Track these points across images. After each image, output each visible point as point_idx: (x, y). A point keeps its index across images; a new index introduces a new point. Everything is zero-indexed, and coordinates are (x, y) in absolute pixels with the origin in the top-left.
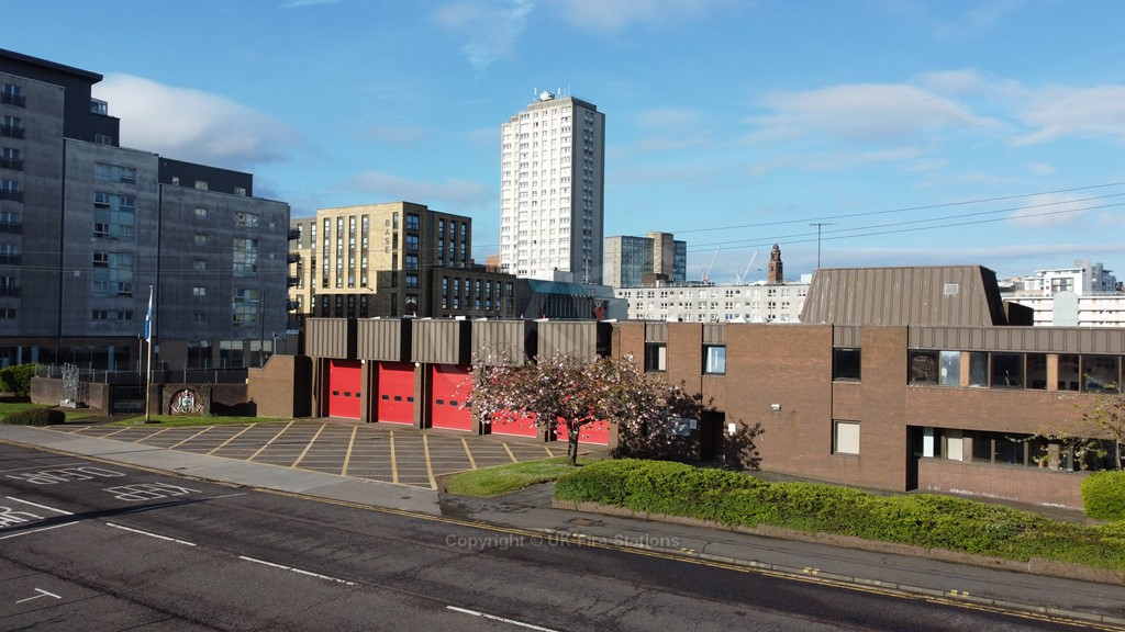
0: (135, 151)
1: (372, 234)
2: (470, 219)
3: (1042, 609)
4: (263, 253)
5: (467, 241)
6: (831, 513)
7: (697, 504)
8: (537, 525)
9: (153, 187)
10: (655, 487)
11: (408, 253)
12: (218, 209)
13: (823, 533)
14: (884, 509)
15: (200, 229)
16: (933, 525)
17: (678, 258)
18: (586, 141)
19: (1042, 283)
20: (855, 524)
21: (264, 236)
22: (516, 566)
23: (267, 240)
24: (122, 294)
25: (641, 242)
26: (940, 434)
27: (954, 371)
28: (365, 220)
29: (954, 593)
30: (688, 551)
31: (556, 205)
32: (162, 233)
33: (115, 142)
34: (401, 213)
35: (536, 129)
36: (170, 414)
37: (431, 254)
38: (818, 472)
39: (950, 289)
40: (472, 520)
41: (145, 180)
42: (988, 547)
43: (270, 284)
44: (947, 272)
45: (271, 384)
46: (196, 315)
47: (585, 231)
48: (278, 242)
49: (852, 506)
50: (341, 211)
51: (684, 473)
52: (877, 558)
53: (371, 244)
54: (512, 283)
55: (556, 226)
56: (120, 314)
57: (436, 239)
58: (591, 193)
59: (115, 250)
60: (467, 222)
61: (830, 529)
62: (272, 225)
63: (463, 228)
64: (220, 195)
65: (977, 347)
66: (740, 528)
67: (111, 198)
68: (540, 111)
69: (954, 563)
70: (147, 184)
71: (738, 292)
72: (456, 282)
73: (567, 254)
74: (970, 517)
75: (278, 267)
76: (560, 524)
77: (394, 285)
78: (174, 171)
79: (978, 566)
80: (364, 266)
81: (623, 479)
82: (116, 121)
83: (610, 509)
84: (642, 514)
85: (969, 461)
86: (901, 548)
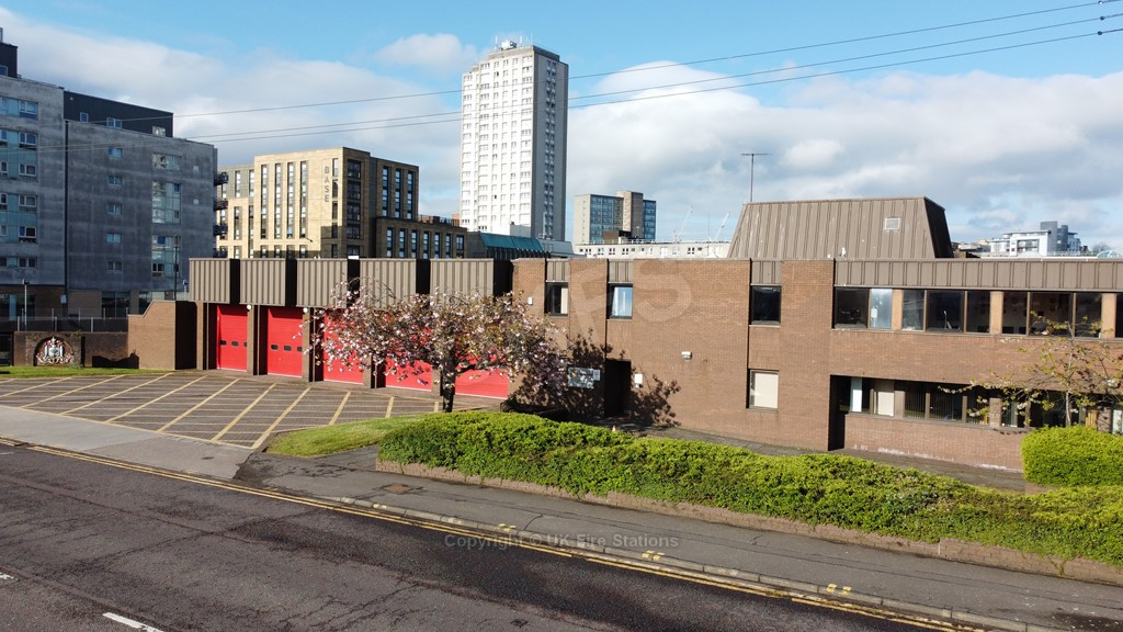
0: (37, 83)
1: (311, 182)
2: (417, 168)
3: (945, 614)
4: (188, 199)
5: (414, 191)
6: (697, 478)
7: (539, 466)
8: (339, 493)
9: (58, 123)
10: (491, 445)
11: (351, 201)
12: (133, 149)
13: (686, 504)
14: (761, 474)
15: (113, 171)
16: (821, 493)
17: (648, 217)
18: (549, 93)
19: (1008, 245)
20: (725, 493)
21: (188, 180)
22: (262, 550)
23: (190, 184)
24: (25, 240)
25: (610, 201)
26: (870, 385)
27: (885, 314)
28: (304, 166)
29: (831, 589)
30: (506, 528)
31: (517, 158)
32: (69, 174)
33: (13, 73)
34: (341, 159)
35: (497, 79)
36: (35, 365)
37: (374, 203)
38: (731, 429)
39: (890, 225)
40: (262, 487)
41: (48, 115)
42: (888, 524)
43: (194, 232)
44: (888, 205)
45: (151, 332)
46: (111, 263)
47: (546, 186)
48: (202, 186)
49: (725, 469)
50: (279, 157)
51: (533, 428)
52: (747, 537)
53: (310, 193)
54: (463, 237)
55: (517, 180)
56: (22, 262)
57: (380, 188)
58: (553, 146)
59: (14, 191)
60: (414, 171)
61: (694, 498)
62: (196, 168)
63: (410, 176)
64: (136, 135)
65: (912, 283)
66: (589, 497)
67: (8, 134)
68: (501, 60)
69: (843, 543)
70: (50, 120)
71: (700, 249)
72: (402, 234)
73: (528, 210)
74: (871, 484)
75: (202, 213)
76: (367, 491)
77: (334, 236)
78: (82, 107)
79: (875, 548)
80: (303, 216)
81: (455, 435)
82: (13, 49)
83: (440, 472)
84: (476, 479)
85: (901, 418)
86: (779, 523)
